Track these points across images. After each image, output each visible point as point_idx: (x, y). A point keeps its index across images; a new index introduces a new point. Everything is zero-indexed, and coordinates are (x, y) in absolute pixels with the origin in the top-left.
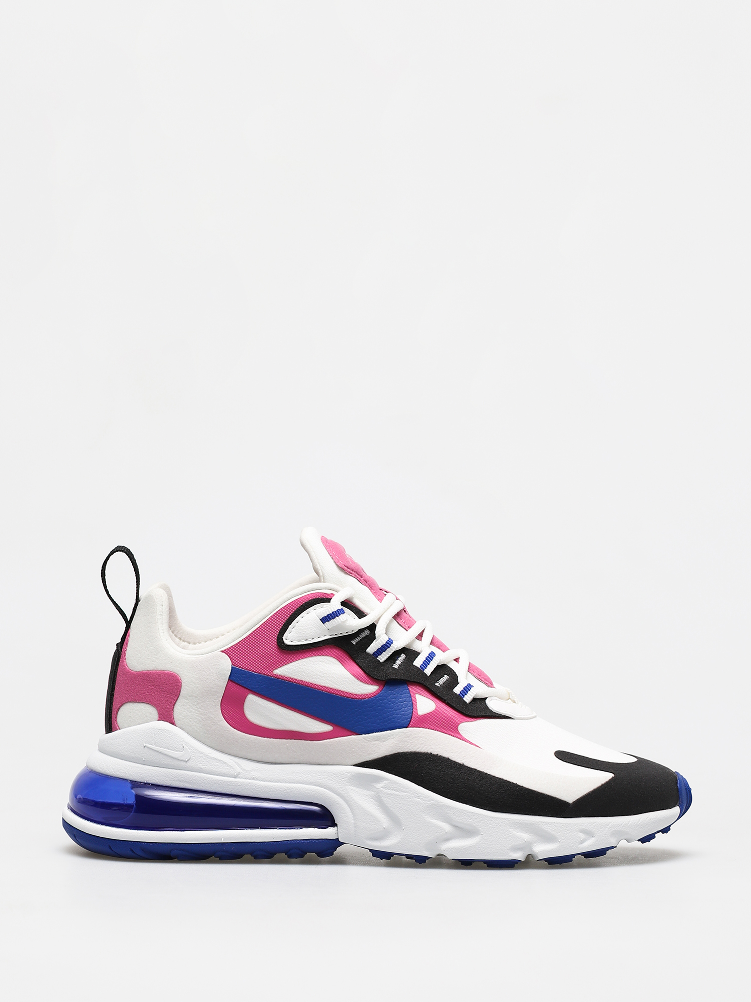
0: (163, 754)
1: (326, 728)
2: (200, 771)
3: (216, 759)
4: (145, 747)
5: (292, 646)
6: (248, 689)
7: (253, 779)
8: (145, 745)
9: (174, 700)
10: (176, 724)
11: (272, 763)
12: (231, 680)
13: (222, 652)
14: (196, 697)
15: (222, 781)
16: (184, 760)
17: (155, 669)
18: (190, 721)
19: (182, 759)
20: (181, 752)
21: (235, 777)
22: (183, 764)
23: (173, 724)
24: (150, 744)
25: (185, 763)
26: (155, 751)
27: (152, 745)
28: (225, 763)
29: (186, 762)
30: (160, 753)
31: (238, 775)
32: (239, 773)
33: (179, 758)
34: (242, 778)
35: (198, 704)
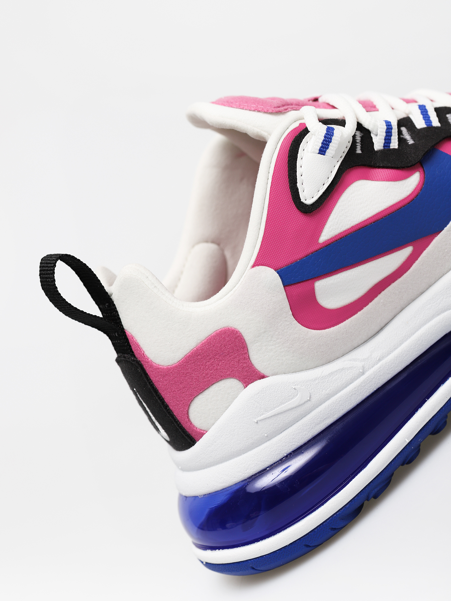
0: (281, 413)
1: (407, 252)
2: (329, 397)
3: (332, 373)
4: (257, 423)
5: (317, 201)
6: (311, 279)
7: (380, 360)
8: (256, 421)
9: (246, 353)
10: (268, 376)
11: (378, 332)
12: (286, 286)
13: (253, 266)
14: (265, 332)
15: (355, 388)
16: (306, 400)
17: (199, 341)
18: (278, 360)
19: (303, 402)
20: (297, 395)
21: (363, 373)
22: (308, 405)
23: (263, 377)
24: (261, 415)
25: (309, 403)
26: (271, 417)
27: (263, 414)
28: (343, 369)
29: (309, 400)
30: (278, 414)
31: (363, 370)
32: (363, 367)
33: (301, 403)
34: (369, 369)
35: (272, 337)
